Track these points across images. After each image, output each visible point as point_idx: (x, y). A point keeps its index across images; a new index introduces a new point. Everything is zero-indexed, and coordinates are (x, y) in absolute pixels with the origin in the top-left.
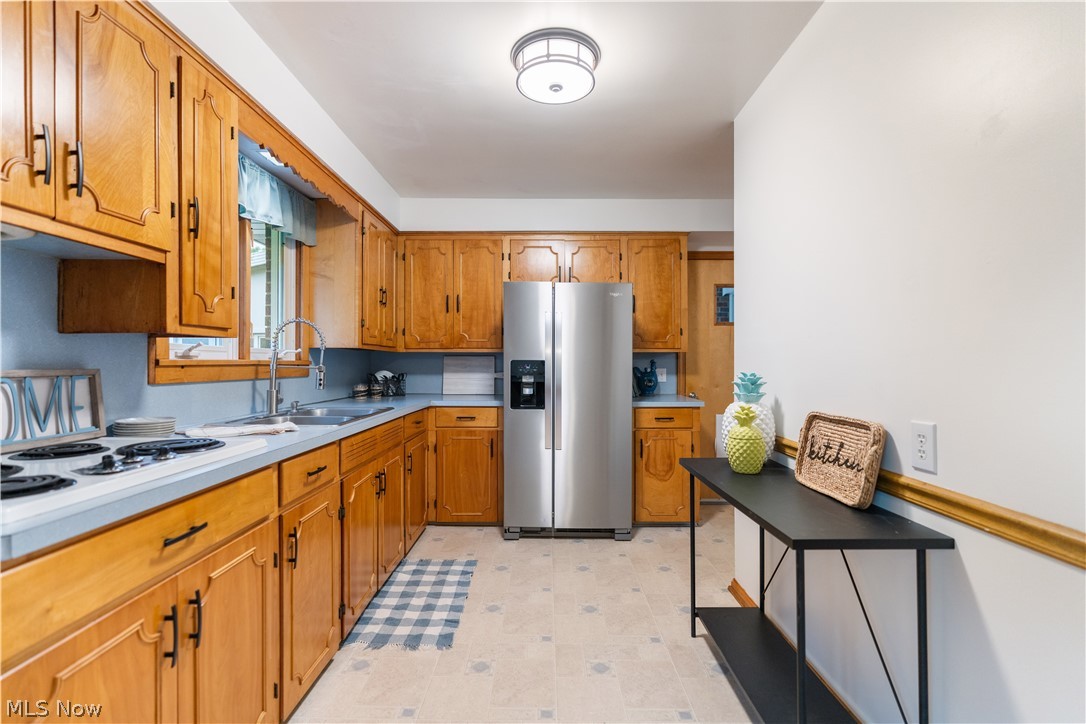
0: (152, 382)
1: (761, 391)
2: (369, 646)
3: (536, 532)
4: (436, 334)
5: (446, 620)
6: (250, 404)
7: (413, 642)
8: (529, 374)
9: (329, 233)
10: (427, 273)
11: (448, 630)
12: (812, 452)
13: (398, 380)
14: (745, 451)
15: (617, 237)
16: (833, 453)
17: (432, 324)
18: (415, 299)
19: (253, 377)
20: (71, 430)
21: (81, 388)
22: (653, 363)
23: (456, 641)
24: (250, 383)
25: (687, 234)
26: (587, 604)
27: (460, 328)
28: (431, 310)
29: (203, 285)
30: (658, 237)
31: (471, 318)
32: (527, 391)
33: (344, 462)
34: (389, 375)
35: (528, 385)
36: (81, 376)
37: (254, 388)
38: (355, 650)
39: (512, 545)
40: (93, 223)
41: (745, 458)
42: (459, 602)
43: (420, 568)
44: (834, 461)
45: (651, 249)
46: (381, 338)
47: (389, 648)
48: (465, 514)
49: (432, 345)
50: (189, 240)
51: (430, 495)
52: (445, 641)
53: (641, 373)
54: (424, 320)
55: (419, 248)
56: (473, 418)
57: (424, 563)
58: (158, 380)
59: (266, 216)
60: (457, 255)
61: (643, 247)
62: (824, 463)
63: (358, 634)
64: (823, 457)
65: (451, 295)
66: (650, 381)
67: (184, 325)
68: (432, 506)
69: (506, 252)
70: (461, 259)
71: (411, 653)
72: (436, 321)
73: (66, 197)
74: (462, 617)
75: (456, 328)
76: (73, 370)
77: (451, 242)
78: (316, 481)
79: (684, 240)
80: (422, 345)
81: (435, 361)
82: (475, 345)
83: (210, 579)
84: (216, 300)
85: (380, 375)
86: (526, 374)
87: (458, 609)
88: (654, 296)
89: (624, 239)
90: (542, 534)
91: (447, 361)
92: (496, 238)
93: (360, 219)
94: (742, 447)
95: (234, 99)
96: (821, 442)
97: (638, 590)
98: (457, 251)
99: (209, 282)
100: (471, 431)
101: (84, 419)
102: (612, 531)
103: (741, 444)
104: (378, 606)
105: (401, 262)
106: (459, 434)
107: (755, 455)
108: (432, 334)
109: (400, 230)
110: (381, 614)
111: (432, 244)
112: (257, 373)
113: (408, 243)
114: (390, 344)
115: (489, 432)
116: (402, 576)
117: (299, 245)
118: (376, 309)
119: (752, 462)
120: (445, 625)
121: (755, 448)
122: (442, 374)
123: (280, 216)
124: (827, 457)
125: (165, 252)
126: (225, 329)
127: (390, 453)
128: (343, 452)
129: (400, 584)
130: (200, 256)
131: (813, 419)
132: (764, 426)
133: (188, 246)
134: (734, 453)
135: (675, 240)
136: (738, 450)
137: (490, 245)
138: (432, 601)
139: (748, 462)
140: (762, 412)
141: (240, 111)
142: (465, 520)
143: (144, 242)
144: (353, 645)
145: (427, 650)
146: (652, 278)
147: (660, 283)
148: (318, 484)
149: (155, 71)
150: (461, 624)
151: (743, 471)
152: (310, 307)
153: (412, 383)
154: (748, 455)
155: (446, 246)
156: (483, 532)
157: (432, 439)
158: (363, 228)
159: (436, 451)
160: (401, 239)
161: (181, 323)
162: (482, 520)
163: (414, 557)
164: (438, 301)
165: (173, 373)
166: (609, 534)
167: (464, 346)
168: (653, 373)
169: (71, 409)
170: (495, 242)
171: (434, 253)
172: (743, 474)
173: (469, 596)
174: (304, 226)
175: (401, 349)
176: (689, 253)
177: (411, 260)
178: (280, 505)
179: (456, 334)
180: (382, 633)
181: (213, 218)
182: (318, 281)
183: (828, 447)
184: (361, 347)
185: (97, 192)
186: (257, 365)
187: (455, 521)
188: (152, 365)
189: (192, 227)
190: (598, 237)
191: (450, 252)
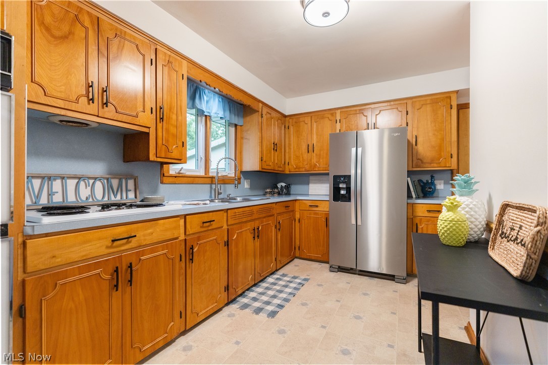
0: (162, 183)
1: (475, 188)
2: (239, 308)
3: (348, 270)
4: (303, 164)
5: (278, 305)
6: (209, 194)
7: (258, 311)
8: (343, 182)
9: (248, 118)
10: (298, 133)
11: (277, 309)
12: (503, 233)
13: (288, 187)
14: (448, 229)
15: (405, 101)
16: (514, 233)
17: (301, 159)
18: (293, 147)
19: (210, 182)
20: (126, 198)
21: (131, 183)
22: (432, 177)
23: (278, 316)
24: (209, 185)
25: (457, 92)
26: (357, 314)
27: (314, 160)
28: (301, 152)
29: (167, 141)
30: (433, 97)
31: (320, 155)
32: (343, 192)
33: (229, 220)
34: (284, 184)
35: (343, 188)
36: (130, 178)
37: (211, 188)
38: (233, 307)
39: (333, 274)
40: (115, 117)
41: (448, 234)
42: (290, 297)
43: (281, 277)
44: (514, 241)
45: (428, 106)
46: (274, 166)
47: (247, 310)
48: (313, 255)
49: (301, 170)
50: (160, 122)
51: (297, 244)
52: (273, 314)
53: (424, 183)
54: (297, 157)
55: (296, 122)
56: (317, 206)
57: (284, 275)
58: (164, 181)
59: (216, 113)
60: (313, 123)
61: (422, 105)
62: (508, 241)
63: (238, 301)
64: (508, 237)
65: (310, 144)
66: (430, 188)
67: (158, 157)
68: (297, 249)
69: (338, 118)
70: (315, 125)
71: (255, 316)
72: (303, 157)
73: (103, 108)
74: (287, 305)
75: (312, 161)
76: (128, 177)
77: (310, 117)
78: (209, 226)
79: (454, 97)
80: (297, 170)
81: (305, 177)
82: (322, 169)
83: (140, 259)
84: (174, 147)
85: (279, 185)
86: (341, 183)
87: (286, 300)
88: (431, 134)
89: (409, 102)
90: (351, 271)
91: (311, 178)
92: (333, 112)
93: (260, 110)
94: (446, 226)
95: (185, 63)
96: (508, 224)
97: (395, 314)
98: (313, 121)
99: (170, 140)
100: (316, 213)
101: (131, 195)
102: (394, 276)
103: (446, 224)
104: (253, 291)
105: (287, 130)
106: (310, 214)
107: (457, 233)
108: (301, 164)
109: (287, 114)
110: (252, 294)
111: (301, 119)
112: (212, 181)
113: (290, 120)
114: (281, 169)
115: (325, 213)
116: (270, 280)
117: (236, 125)
118: (270, 153)
119: (454, 237)
120: (277, 307)
121: (457, 227)
122: (309, 184)
123: (222, 113)
124: (511, 236)
125: (149, 128)
126: (181, 160)
127: (264, 219)
128: (228, 215)
129: (268, 283)
130: (166, 129)
131: (505, 207)
132: (472, 213)
133: (159, 125)
134: (441, 230)
135: (447, 97)
136: (443, 228)
137: (330, 116)
138: (277, 294)
139: (452, 237)
140: (471, 202)
141: (188, 67)
142: (313, 258)
143: (138, 124)
144: (233, 305)
145: (263, 316)
146: (429, 123)
147: (435, 126)
148: (210, 228)
149: (144, 56)
150: (284, 308)
151: (448, 244)
152: (241, 153)
153: (294, 189)
154: (451, 232)
155: (308, 120)
156: (320, 266)
157: (297, 216)
158: (262, 114)
159: (299, 222)
160: (287, 119)
161: (156, 157)
162: (322, 259)
163: (281, 272)
164: (304, 147)
165: (171, 179)
166: (391, 277)
167: (317, 169)
168: (433, 183)
169: (127, 190)
170: (332, 114)
171: (302, 124)
172: (448, 245)
173: (296, 296)
174: (236, 117)
175: (287, 172)
176: (458, 105)
177: (291, 128)
178: (185, 234)
179: (312, 163)
180: (248, 303)
181: (173, 113)
182: (245, 141)
183: (512, 229)
184: (261, 170)
185: (116, 105)
186: (212, 178)
187: (308, 258)
188: (162, 176)
189: (161, 117)
190: (392, 103)
191: (310, 122)
